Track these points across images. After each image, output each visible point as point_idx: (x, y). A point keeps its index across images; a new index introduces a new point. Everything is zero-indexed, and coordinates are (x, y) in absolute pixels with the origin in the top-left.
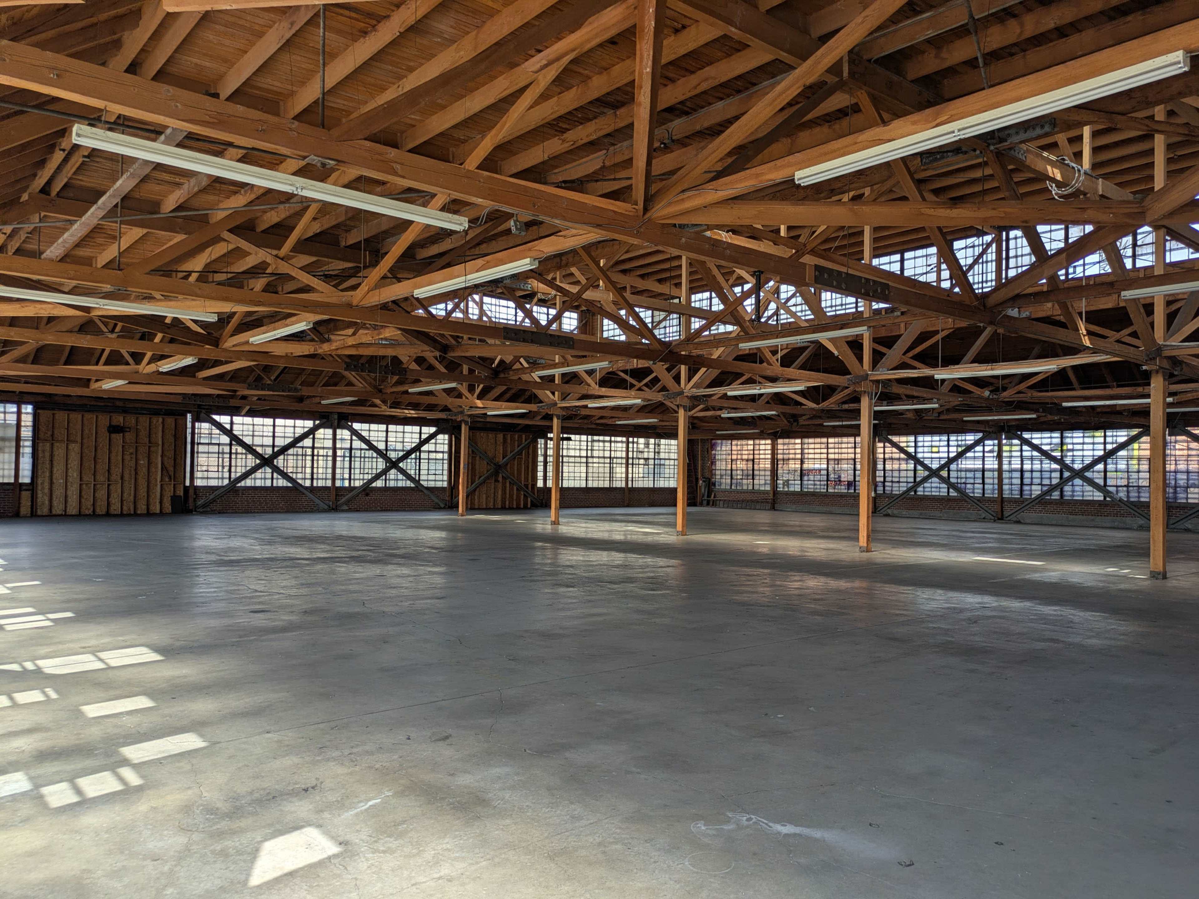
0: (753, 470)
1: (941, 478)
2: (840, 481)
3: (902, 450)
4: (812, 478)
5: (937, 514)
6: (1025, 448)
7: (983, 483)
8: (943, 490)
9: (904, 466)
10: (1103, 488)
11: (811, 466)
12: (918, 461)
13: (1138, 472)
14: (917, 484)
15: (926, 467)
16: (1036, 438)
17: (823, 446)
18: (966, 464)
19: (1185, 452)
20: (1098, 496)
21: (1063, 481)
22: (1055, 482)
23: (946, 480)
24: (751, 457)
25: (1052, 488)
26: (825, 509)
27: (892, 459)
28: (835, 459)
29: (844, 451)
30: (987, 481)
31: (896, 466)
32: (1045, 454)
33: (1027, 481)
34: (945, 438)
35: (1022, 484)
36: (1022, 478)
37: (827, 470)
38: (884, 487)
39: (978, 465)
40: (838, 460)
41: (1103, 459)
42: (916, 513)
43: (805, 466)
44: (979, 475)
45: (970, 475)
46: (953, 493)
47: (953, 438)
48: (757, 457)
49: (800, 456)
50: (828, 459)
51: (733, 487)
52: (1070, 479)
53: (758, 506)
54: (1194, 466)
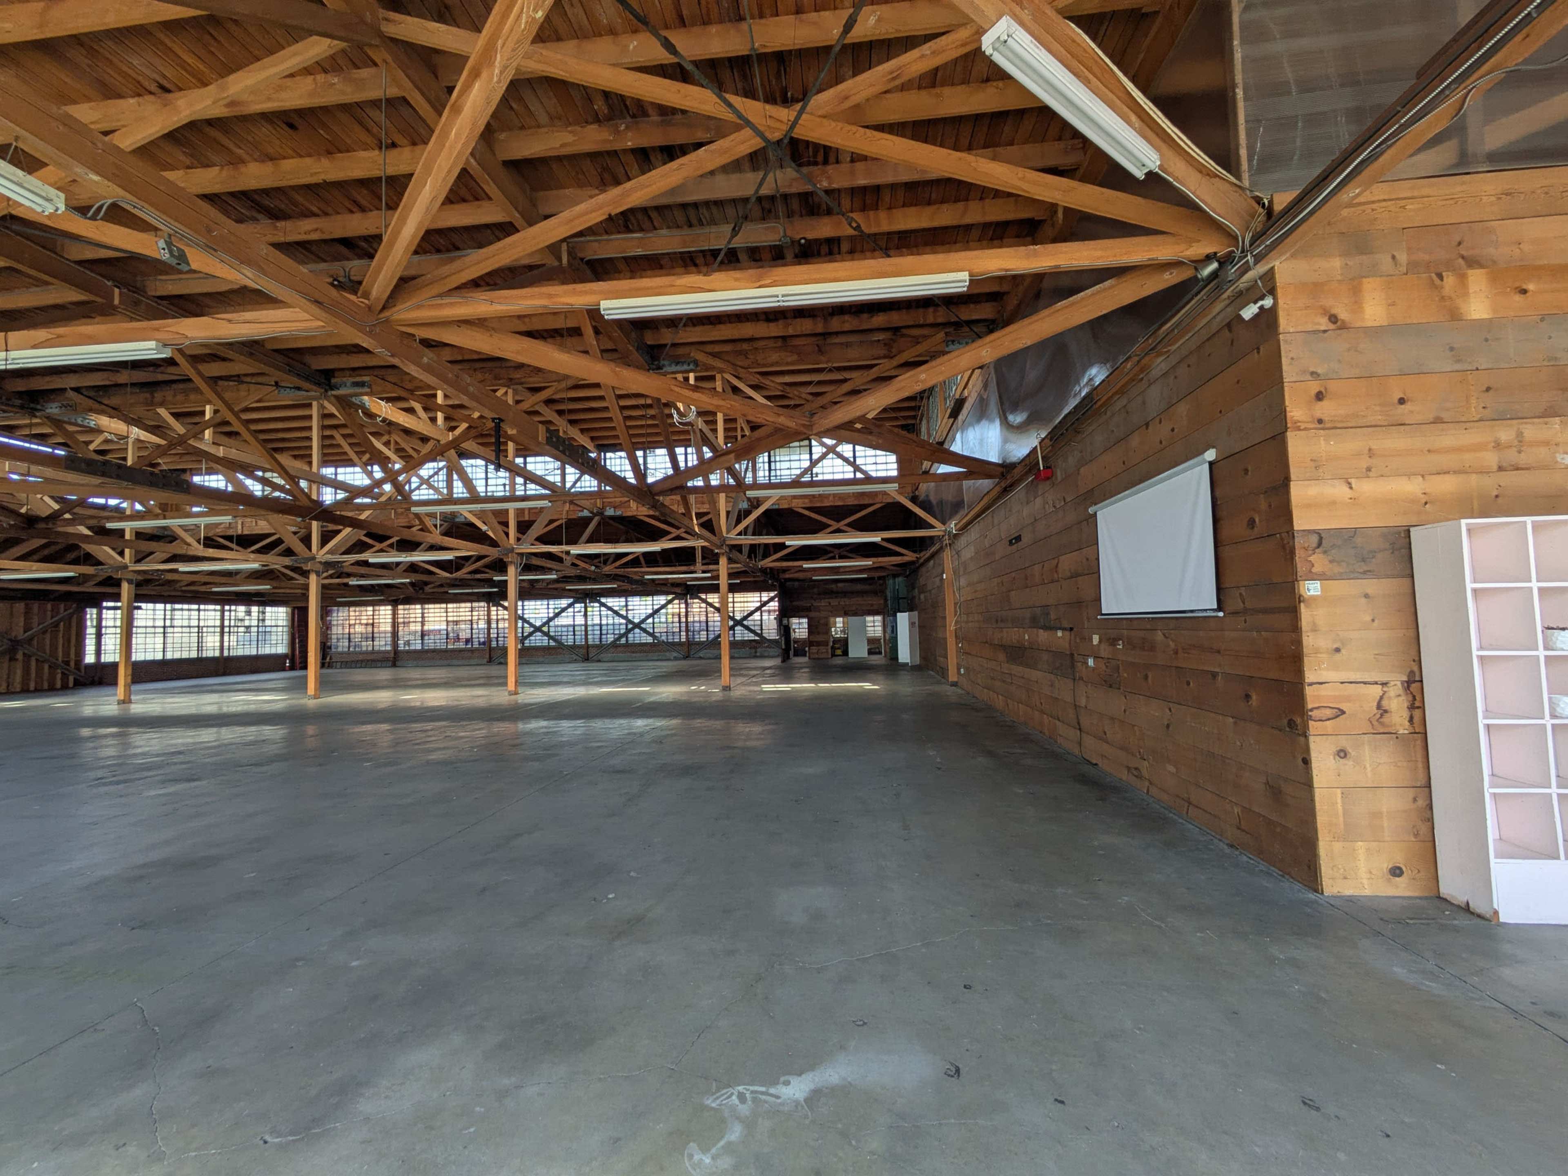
0: (373, 633)
1: (543, 632)
2: (459, 639)
4: (432, 637)
5: (541, 659)
6: (603, 609)
7: (574, 635)
8: (545, 641)
10: (652, 635)
11: (431, 628)
12: (527, 621)
13: (673, 622)
14: (524, 638)
15: (531, 625)
16: (611, 602)
17: (443, 610)
18: (560, 621)
19: (698, 610)
20: (650, 640)
21: (628, 631)
22: (622, 631)
23: (547, 634)
24: (371, 621)
25: (621, 636)
26: (445, 662)
27: (503, 619)
28: (453, 621)
29: (461, 614)
30: (576, 633)
32: (616, 613)
33: (604, 632)
34: (545, 602)
35: (601, 634)
36: (601, 630)
37: (447, 630)
38: (497, 641)
39: (570, 621)
40: (457, 621)
41: (652, 615)
43: (426, 628)
44: (571, 629)
45: (564, 629)
46: (552, 643)
47: (551, 602)
48: (376, 621)
49: (420, 620)
50: (447, 622)
51: (351, 649)
52: (632, 629)
53: (379, 664)
54: (703, 618)
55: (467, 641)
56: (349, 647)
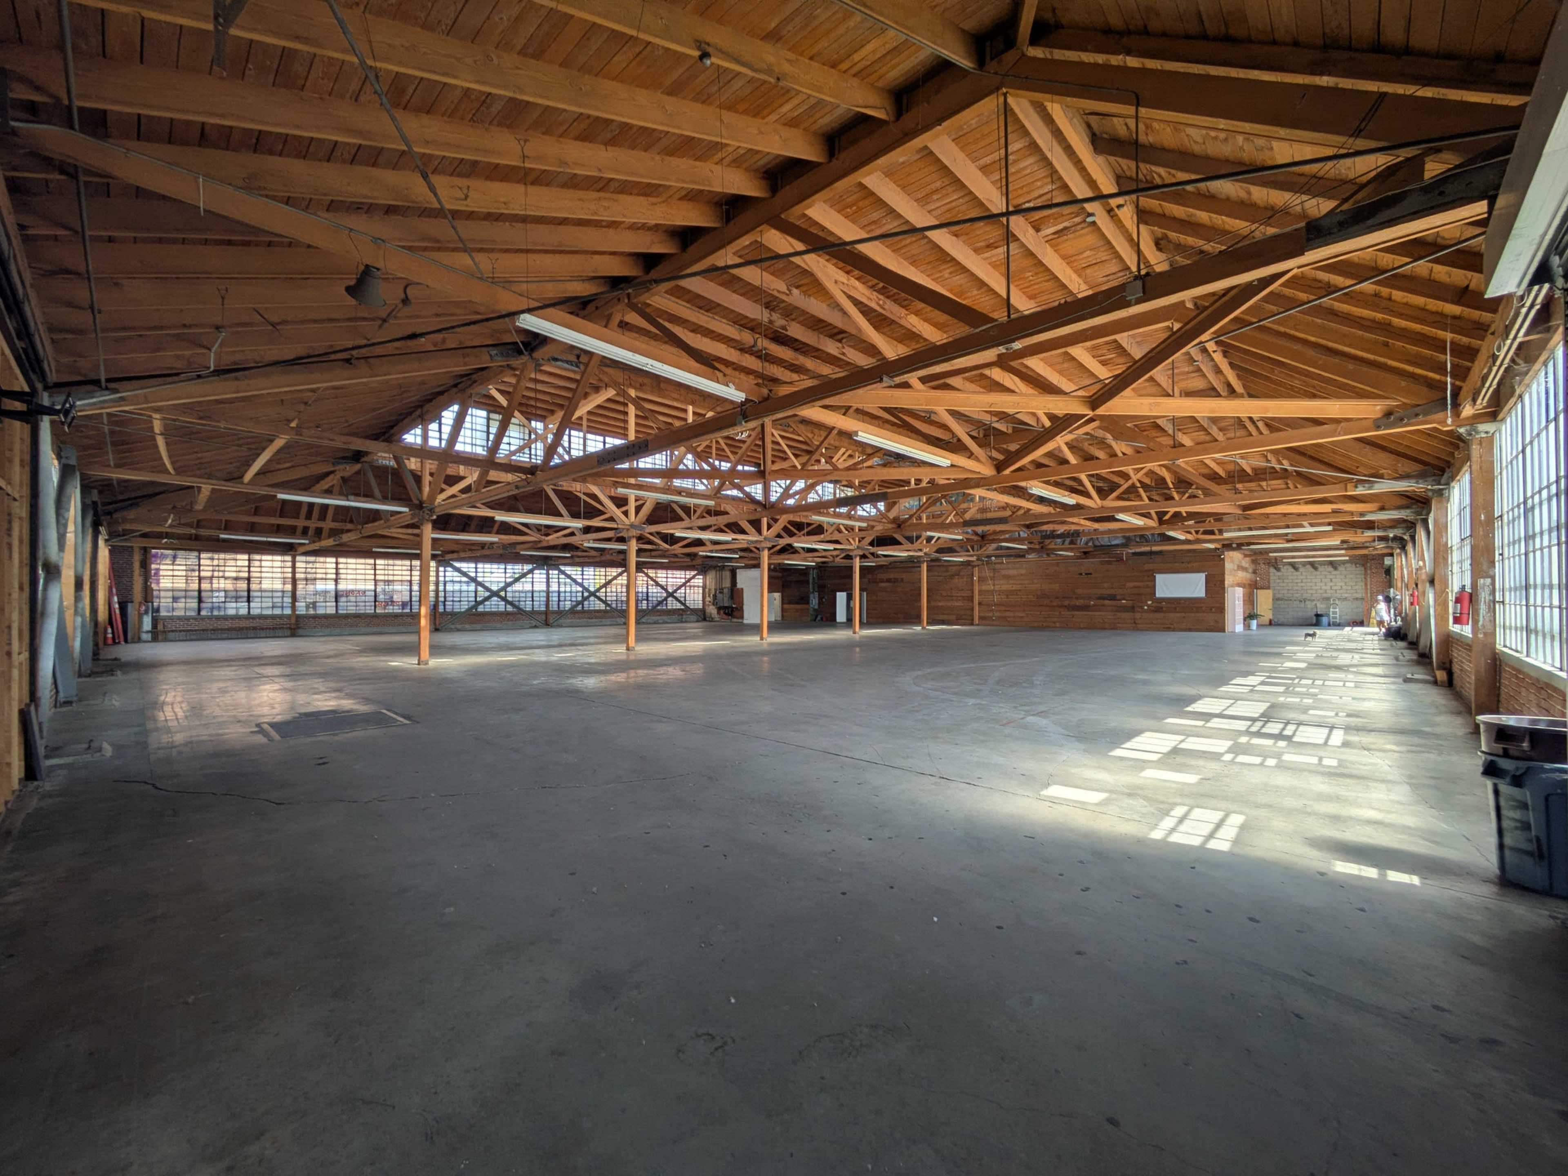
0: (249, 591)
1: (500, 597)
2: (392, 602)
3: (465, 574)
4: (353, 599)
5: (499, 625)
6: (562, 576)
7: (533, 601)
8: (502, 607)
9: (464, 587)
10: (605, 602)
11: (351, 587)
12: (481, 584)
13: (622, 593)
14: (478, 603)
15: (487, 589)
16: (568, 570)
17: (369, 567)
18: (518, 587)
20: (602, 607)
21: (585, 599)
22: (580, 599)
23: (504, 599)
24: (246, 575)
25: (579, 603)
26: (375, 629)
27: (453, 581)
28: (385, 581)
29: (395, 573)
30: (537, 599)
31: (457, 587)
32: (574, 581)
33: (562, 599)
34: (503, 566)
37: (375, 591)
38: (445, 606)
39: (528, 587)
40: (388, 581)
41: (605, 585)
42: (478, 626)
43: (342, 586)
44: (531, 595)
45: (523, 595)
46: (510, 608)
47: (509, 567)
48: (253, 574)
49: (334, 576)
50: (375, 580)
51: (203, 613)
52: (588, 597)
53: (263, 634)
54: (645, 590)
55: (404, 605)
56: (199, 610)
